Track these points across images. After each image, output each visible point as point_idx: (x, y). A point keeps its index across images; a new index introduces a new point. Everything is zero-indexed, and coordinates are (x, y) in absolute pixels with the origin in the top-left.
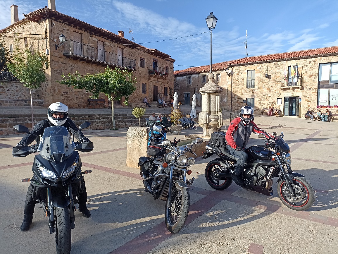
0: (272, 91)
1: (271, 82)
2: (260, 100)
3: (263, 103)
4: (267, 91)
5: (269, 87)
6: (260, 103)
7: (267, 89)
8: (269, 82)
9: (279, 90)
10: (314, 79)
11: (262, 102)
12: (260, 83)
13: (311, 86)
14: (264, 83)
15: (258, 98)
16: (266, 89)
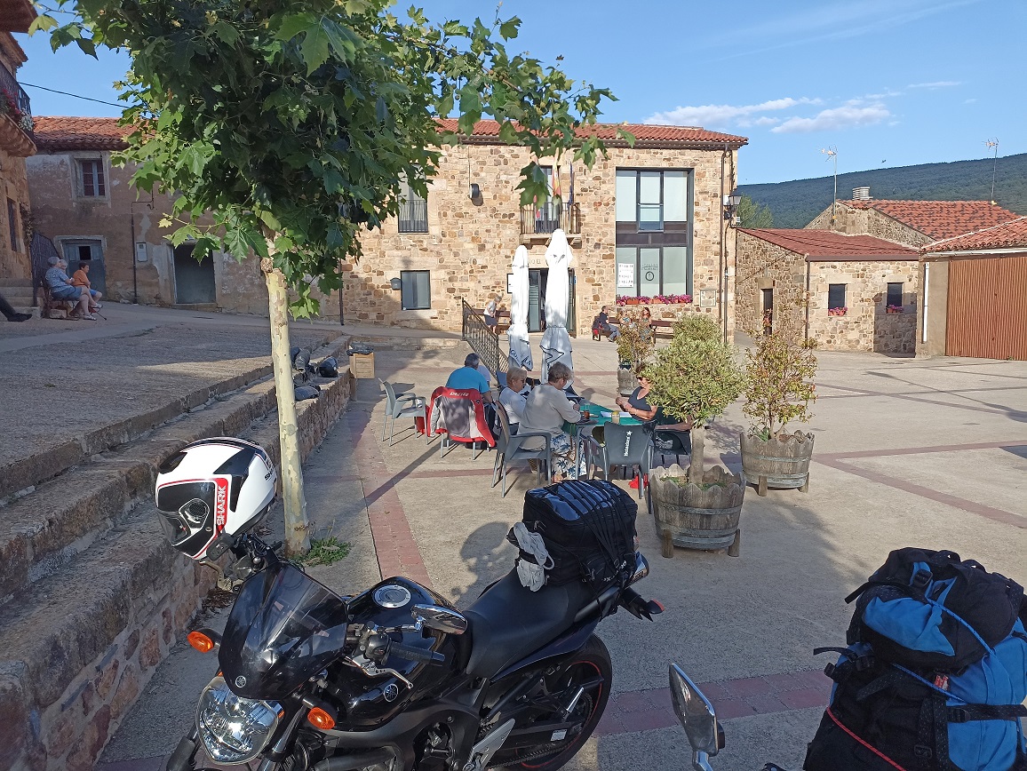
0: (488, 246)
1: (483, 215)
2: (450, 280)
3: (461, 290)
4: (471, 245)
5: (477, 233)
6: (451, 290)
7: (473, 240)
8: (478, 215)
9: (511, 246)
10: (607, 216)
11: (457, 285)
12: (445, 215)
13: (598, 237)
14: (460, 216)
15: (443, 271)
16: (469, 239)
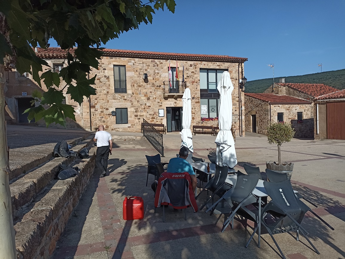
0: (151, 98)
1: (149, 86)
2: (136, 112)
3: (140, 116)
4: (144, 98)
5: (146, 93)
6: (136, 116)
7: (145, 96)
8: (147, 86)
9: (160, 98)
10: (197, 87)
11: (139, 114)
12: (134, 86)
13: (194, 95)
14: (140, 86)
15: (133, 108)
16: (143, 95)
